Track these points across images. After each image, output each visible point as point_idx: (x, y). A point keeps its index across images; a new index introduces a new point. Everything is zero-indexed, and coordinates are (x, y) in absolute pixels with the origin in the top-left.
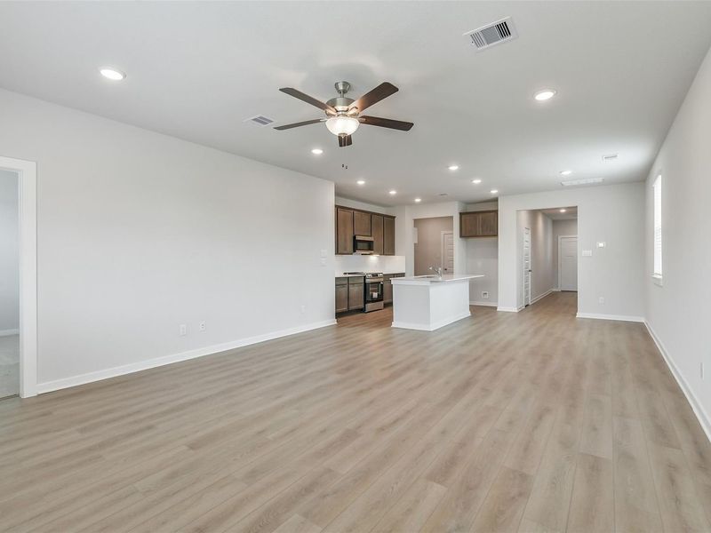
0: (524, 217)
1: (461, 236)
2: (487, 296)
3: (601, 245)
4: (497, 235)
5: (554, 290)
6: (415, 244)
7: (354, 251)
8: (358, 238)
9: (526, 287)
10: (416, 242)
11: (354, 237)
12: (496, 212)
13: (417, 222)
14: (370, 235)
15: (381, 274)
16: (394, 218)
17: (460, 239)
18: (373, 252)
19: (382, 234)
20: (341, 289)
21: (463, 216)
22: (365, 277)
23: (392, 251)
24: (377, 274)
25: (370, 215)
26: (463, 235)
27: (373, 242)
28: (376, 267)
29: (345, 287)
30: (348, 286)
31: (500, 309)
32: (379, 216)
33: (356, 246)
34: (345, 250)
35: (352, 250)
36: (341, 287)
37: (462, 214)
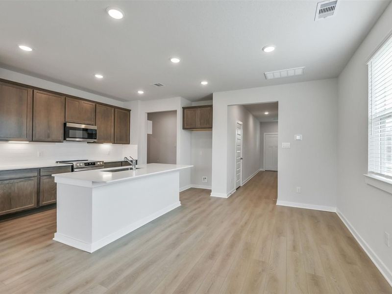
0: (236, 113)
1: (184, 128)
2: (206, 181)
3: (298, 137)
4: (212, 128)
5: (261, 170)
6: (148, 135)
7: (65, 139)
8: (69, 125)
9: (238, 172)
10: (151, 133)
11: (65, 124)
12: (211, 106)
13: (151, 116)
14: (94, 124)
15: (101, 163)
16: (129, 111)
17: (183, 130)
18: (96, 140)
19: (113, 124)
20: (22, 183)
21: (185, 110)
22: (72, 166)
23: (127, 141)
24: (94, 163)
25: (94, 104)
26: (185, 127)
27: (96, 130)
28: (109, 154)
29: (33, 180)
30: (38, 178)
31: (212, 195)
32: (108, 107)
33: (67, 134)
34: (49, 137)
35: (62, 137)
36: (22, 181)
37: (184, 108)
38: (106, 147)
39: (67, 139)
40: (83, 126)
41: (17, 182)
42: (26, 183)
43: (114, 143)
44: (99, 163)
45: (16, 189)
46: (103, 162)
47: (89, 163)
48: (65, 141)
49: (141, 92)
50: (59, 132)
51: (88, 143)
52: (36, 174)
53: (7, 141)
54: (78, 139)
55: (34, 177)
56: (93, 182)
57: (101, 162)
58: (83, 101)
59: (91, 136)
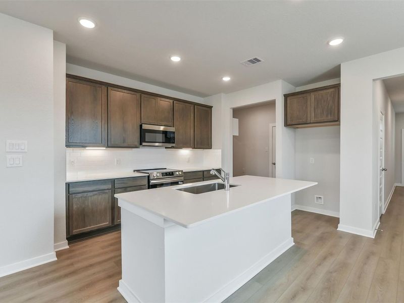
1: (286, 124)
2: (322, 202)
4: (338, 121)
5: (397, 184)
6: (234, 137)
7: (141, 144)
8: (145, 127)
10: (237, 134)
11: (141, 126)
13: (238, 113)
14: (172, 126)
15: (180, 173)
16: (211, 107)
17: (285, 128)
18: (174, 145)
19: (192, 125)
20: (96, 197)
21: (288, 99)
22: (149, 177)
23: (209, 145)
24: (172, 173)
25: (171, 101)
26: (289, 122)
27: (174, 133)
28: (189, 161)
29: (107, 192)
30: (112, 191)
31: (342, 227)
32: (187, 104)
33: (143, 138)
34: (124, 141)
35: (138, 142)
36: (96, 194)
37: (286, 96)
38: (185, 152)
39: (144, 144)
40: (162, 128)
41: (91, 196)
42: (100, 197)
43: (194, 148)
44: (177, 173)
45: (90, 204)
46: (182, 171)
47: (166, 173)
48: (141, 147)
49: (226, 79)
50: (135, 137)
51: (166, 148)
52: (110, 186)
53: (84, 147)
54: (157, 144)
55: (108, 189)
56: (165, 220)
57: (180, 171)
58: (159, 98)
59: (169, 139)
